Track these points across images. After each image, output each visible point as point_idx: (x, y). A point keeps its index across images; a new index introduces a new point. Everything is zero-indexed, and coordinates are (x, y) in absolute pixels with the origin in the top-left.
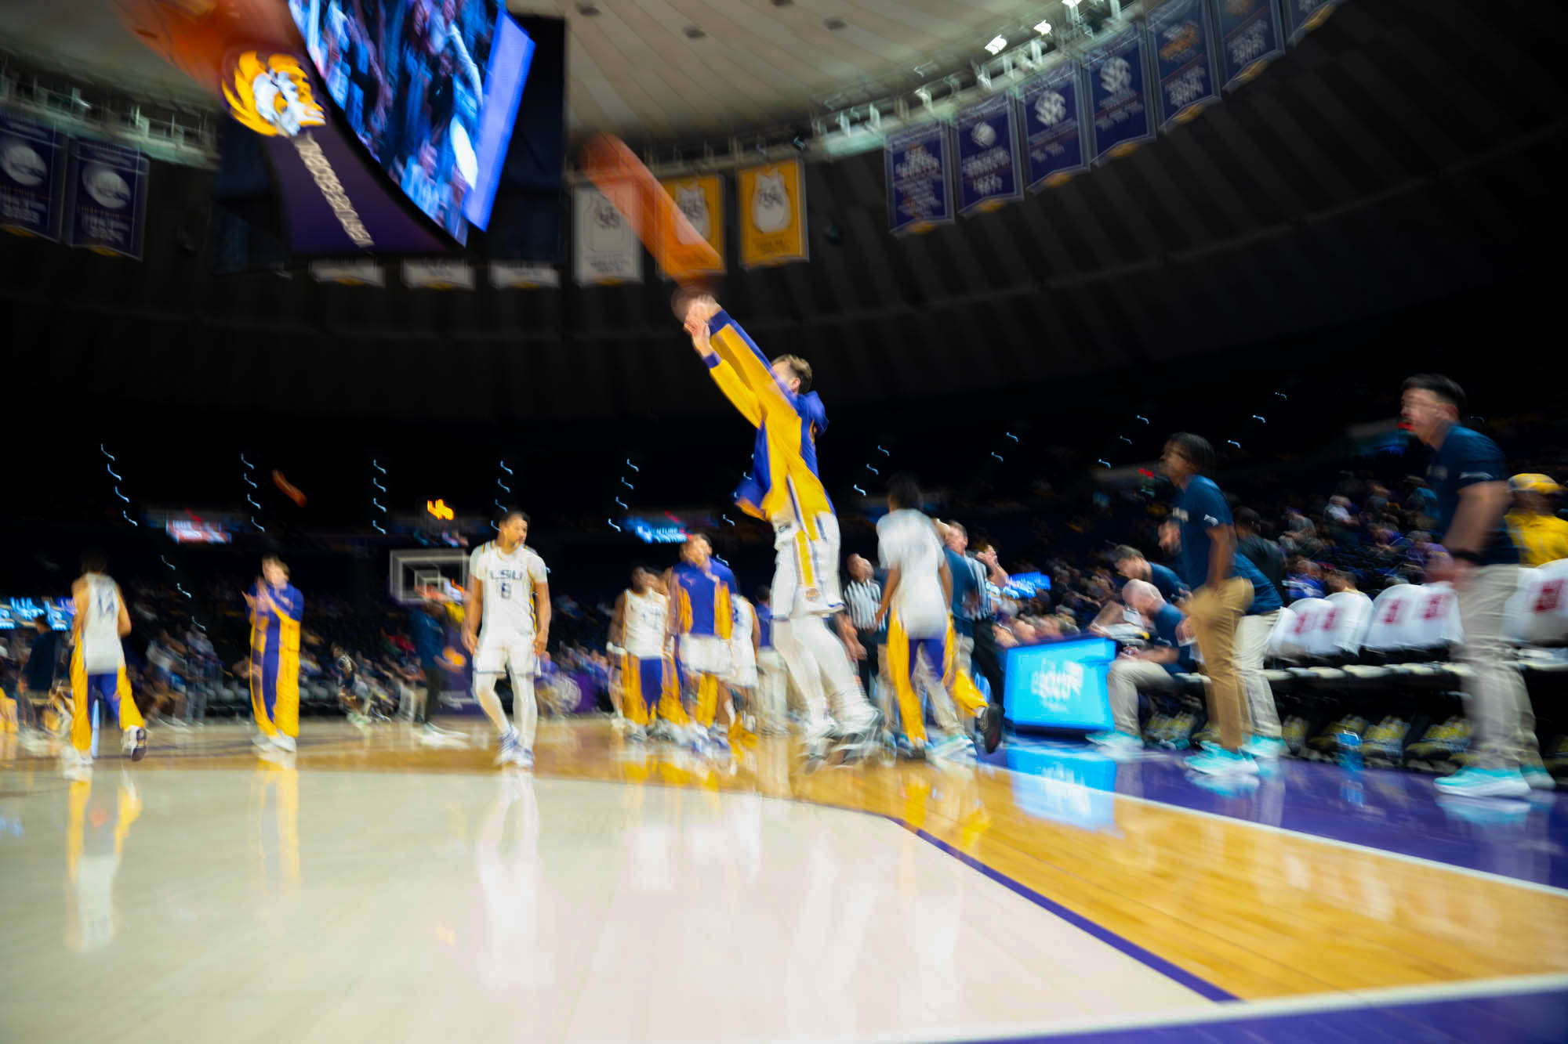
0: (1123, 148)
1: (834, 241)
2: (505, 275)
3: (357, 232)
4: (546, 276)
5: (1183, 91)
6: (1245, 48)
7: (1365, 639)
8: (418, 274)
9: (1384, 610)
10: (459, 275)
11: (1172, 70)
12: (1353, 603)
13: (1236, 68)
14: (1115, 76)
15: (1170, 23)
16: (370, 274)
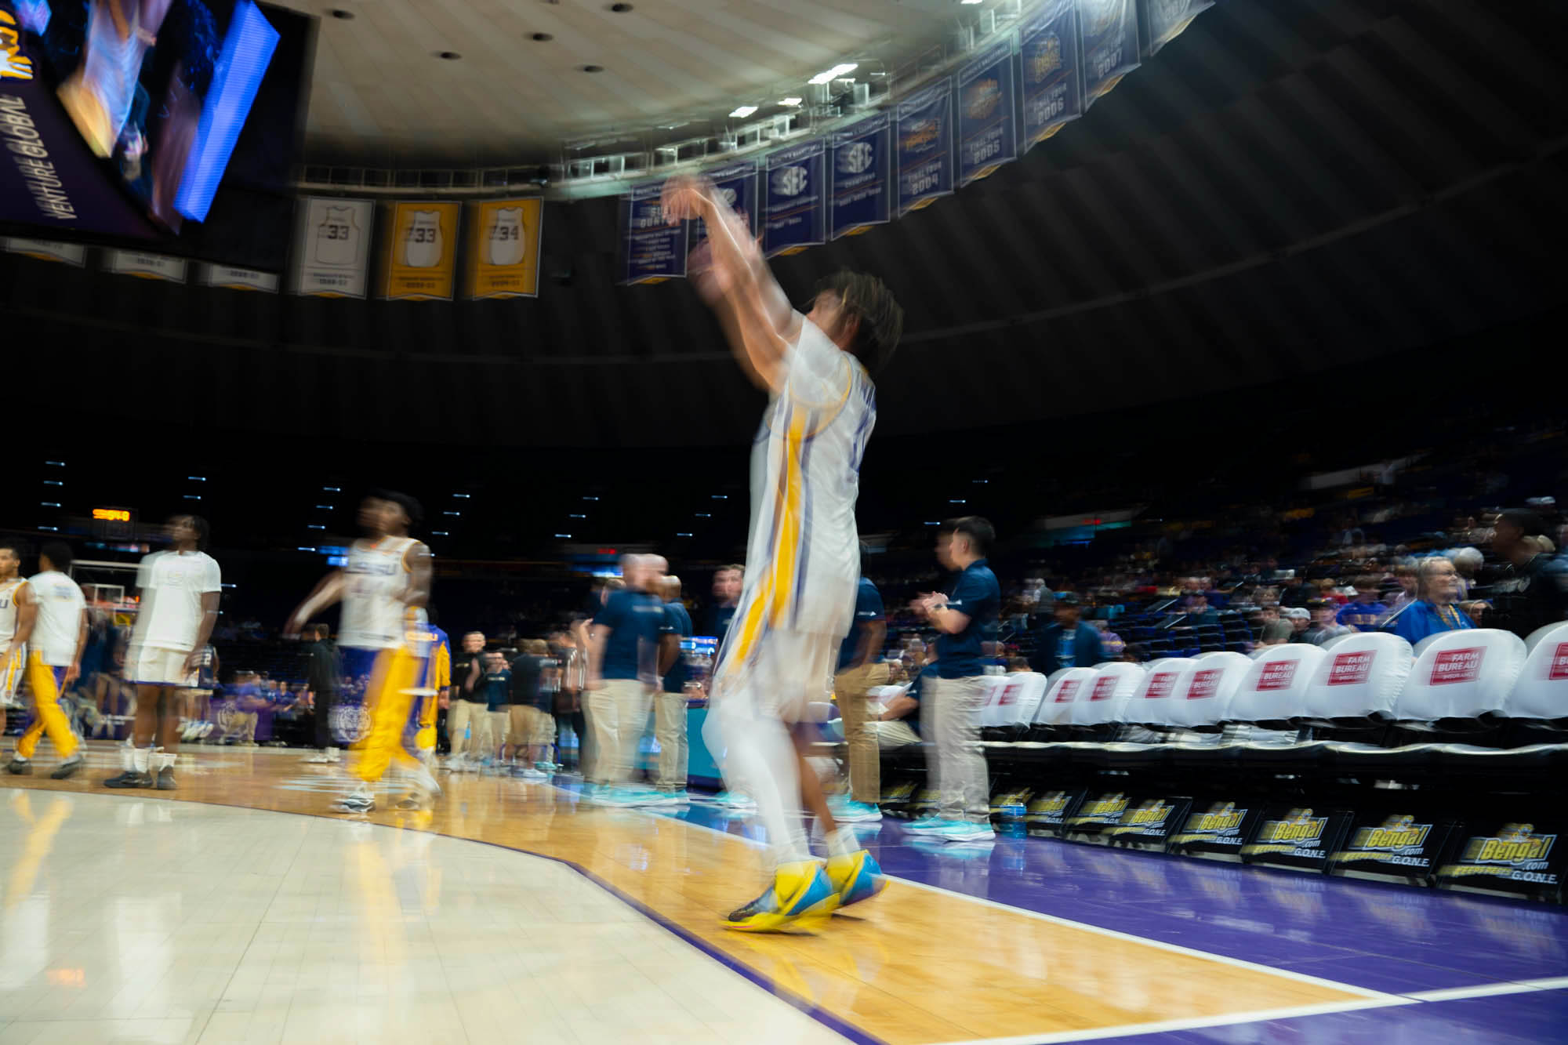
0: (856, 229)
1: (565, 283)
2: (219, 275)
3: (58, 207)
4: (262, 281)
5: (919, 181)
6: (980, 150)
7: (1036, 716)
8: (124, 262)
9: (1055, 691)
10: (168, 269)
11: (911, 160)
12: (1030, 682)
13: (970, 168)
14: (857, 158)
15: (916, 116)
16: (68, 253)
